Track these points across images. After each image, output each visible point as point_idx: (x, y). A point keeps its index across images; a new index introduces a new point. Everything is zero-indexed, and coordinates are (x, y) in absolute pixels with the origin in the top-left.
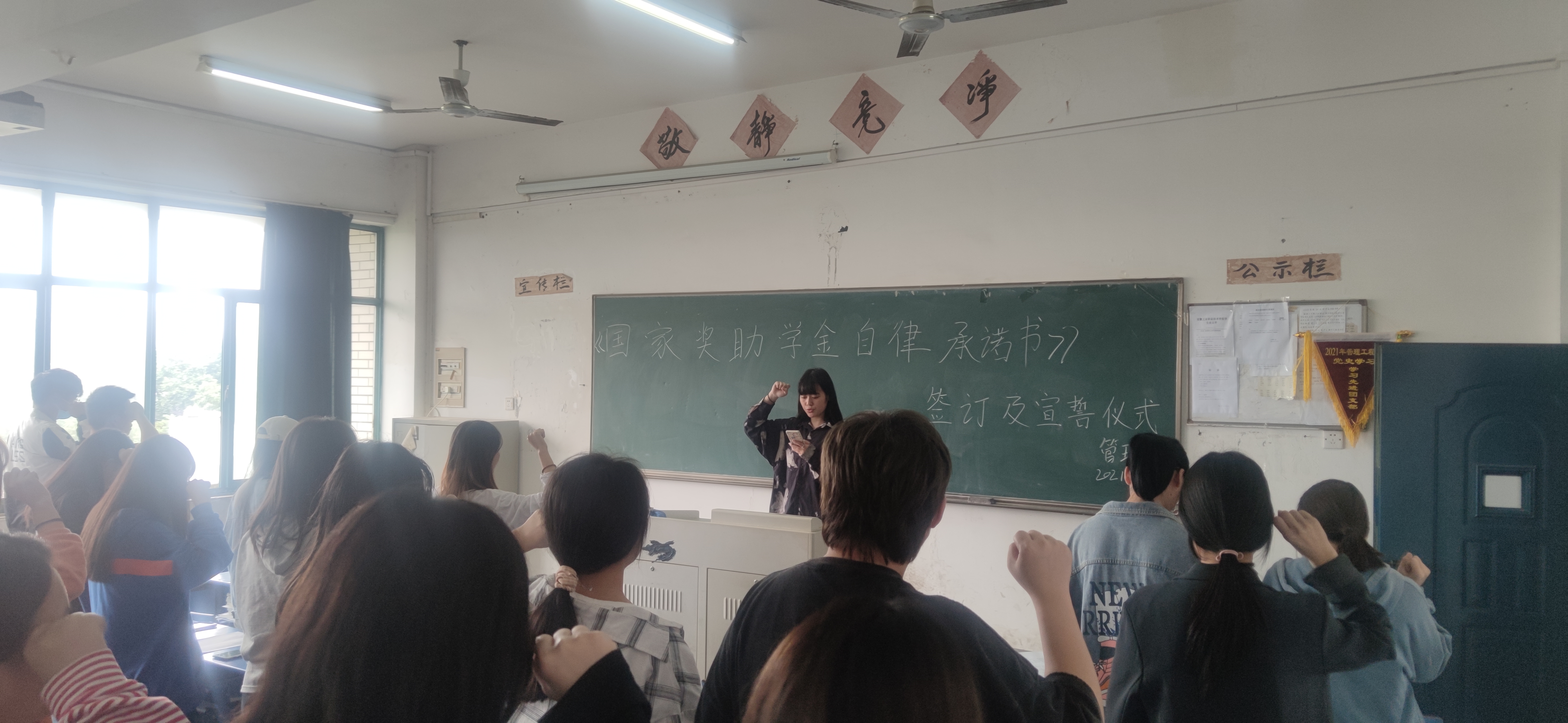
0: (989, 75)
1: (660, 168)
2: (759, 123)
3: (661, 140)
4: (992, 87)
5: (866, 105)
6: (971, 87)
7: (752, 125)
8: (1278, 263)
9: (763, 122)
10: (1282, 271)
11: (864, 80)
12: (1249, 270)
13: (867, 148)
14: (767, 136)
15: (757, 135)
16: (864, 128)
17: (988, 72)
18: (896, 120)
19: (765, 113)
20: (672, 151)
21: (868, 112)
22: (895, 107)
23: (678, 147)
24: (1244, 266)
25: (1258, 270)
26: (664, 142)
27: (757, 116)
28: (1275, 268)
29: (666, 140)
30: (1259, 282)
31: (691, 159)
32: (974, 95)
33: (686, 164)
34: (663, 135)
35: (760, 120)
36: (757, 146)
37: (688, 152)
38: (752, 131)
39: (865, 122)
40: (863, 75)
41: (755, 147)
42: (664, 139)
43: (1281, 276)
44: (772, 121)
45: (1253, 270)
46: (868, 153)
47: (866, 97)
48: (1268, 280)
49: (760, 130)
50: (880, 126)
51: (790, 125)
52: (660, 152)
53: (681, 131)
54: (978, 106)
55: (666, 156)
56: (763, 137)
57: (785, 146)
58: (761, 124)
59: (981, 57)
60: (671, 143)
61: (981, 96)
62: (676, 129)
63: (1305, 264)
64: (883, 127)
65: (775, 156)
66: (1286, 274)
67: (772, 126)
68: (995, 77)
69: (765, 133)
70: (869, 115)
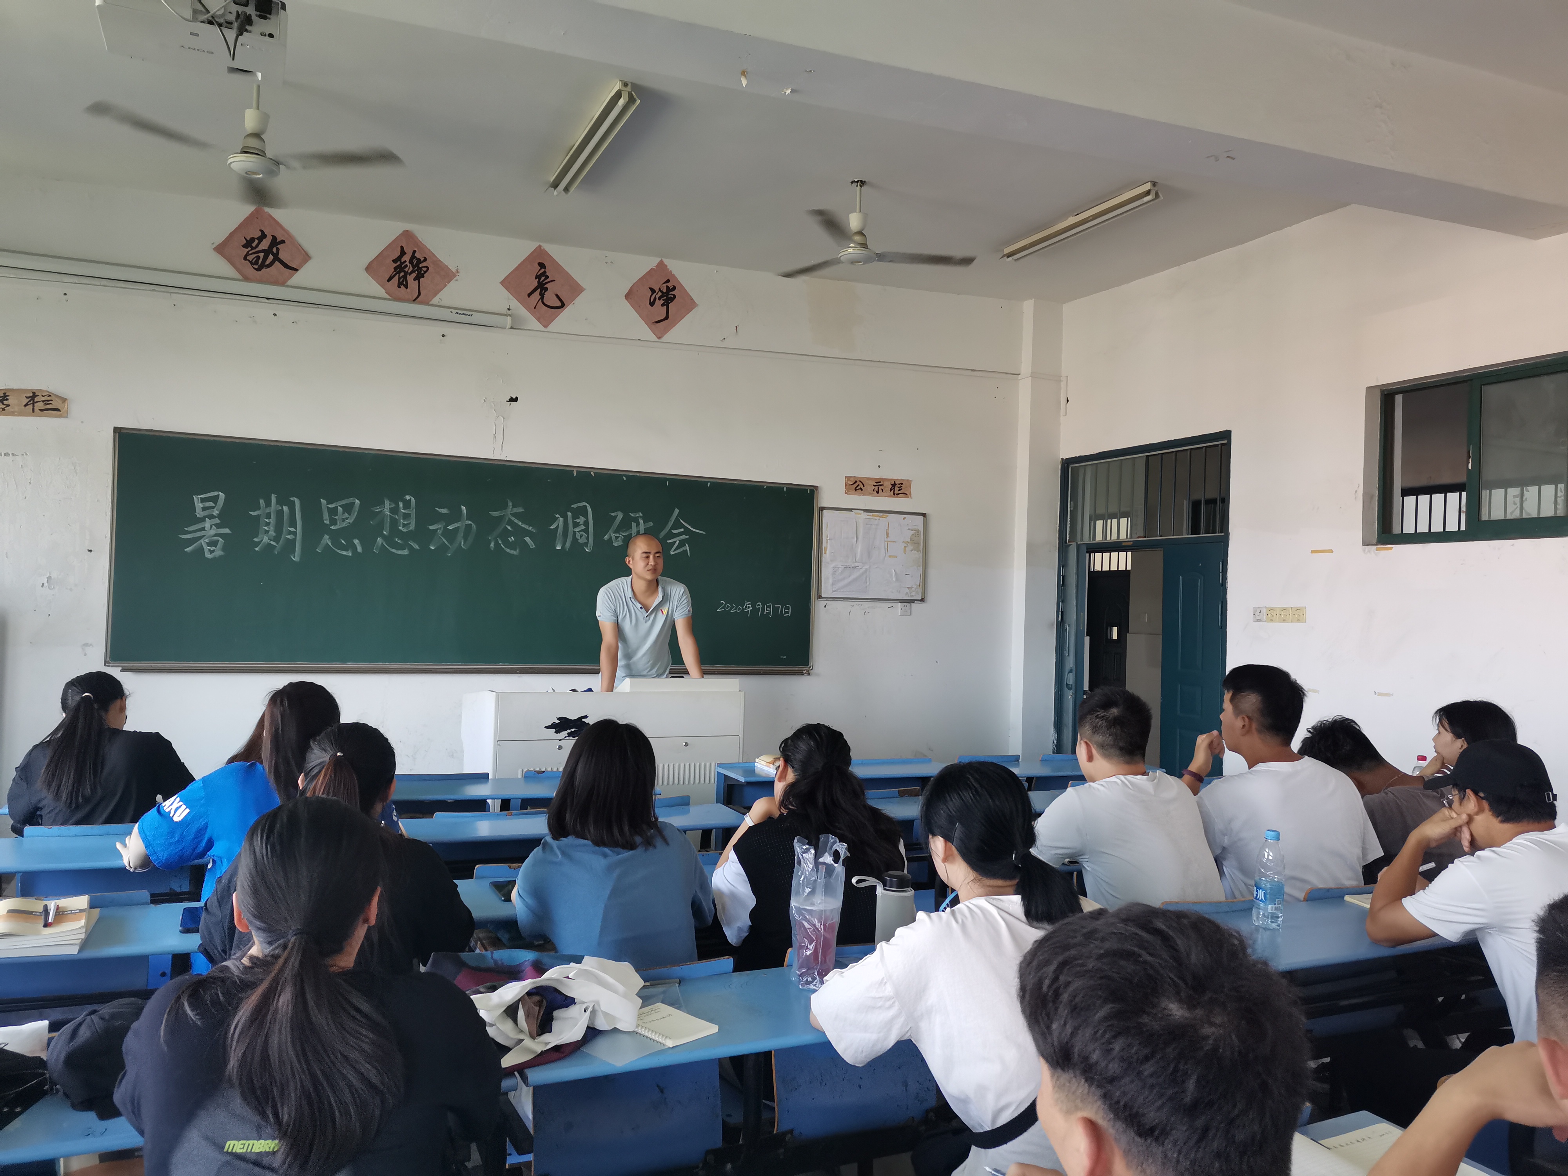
0: (669, 284)
1: (246, 279)
2: (405, 261)
3: (248, 244)
4: (672, 296)
5: (543, 278)
6: (653, 291)
7: (394, 261)
8: (876, 483)
9: (411, 262)
10: (878, 488)
11: (539, 251)
12: (859, 485)
13: (546, 322)
14: (417, 278)
15: (402, 274)
16: (540, 300)
17: (668, 281)
18: (576, 301)
19: (414, 252)
20: (268, 262)
21: (545, 286)
22: (576, 289)
23: (277, 258)
24: (856, 482)
25: (864, 486)
26: (253, 248)
27: (403, 253)
28: (874, 486)
29: (257, 246)
30: (864, 495)
31: (297, 279)
32: (655, 299)
33: (289, 283)
34: (253, 240)
35: (407, 258)
36: (402, 286)
37: (296, 270)
38: (395, 268)
39: (542, 296)
40: (540, 246)
41: (399, 287)
42: (254, 245)
43: (878, 492)
44: (424, 264)
45: (861, 486)
46: (546, 327)
47: (543, 270)
48: (870, 494)
49: (406, 270)
50: (559, 304)
51: (448, 275)
52: (245, 259)
53: (283, 242)
54: (659, 310)
55: (256, 267)
56: (410, 278)
57: (441, 295)
58: (407, 263)
59: (661, 264)
60: (267, 252)
61: (662, 302)
62: (274, 238)
63: (892, 485)
64: (563, 305)
65: (426, 303)
66: (880, 491)
67: (425, 269)
68: (674, 288)
69: (414, 275)
70: (546, 289)
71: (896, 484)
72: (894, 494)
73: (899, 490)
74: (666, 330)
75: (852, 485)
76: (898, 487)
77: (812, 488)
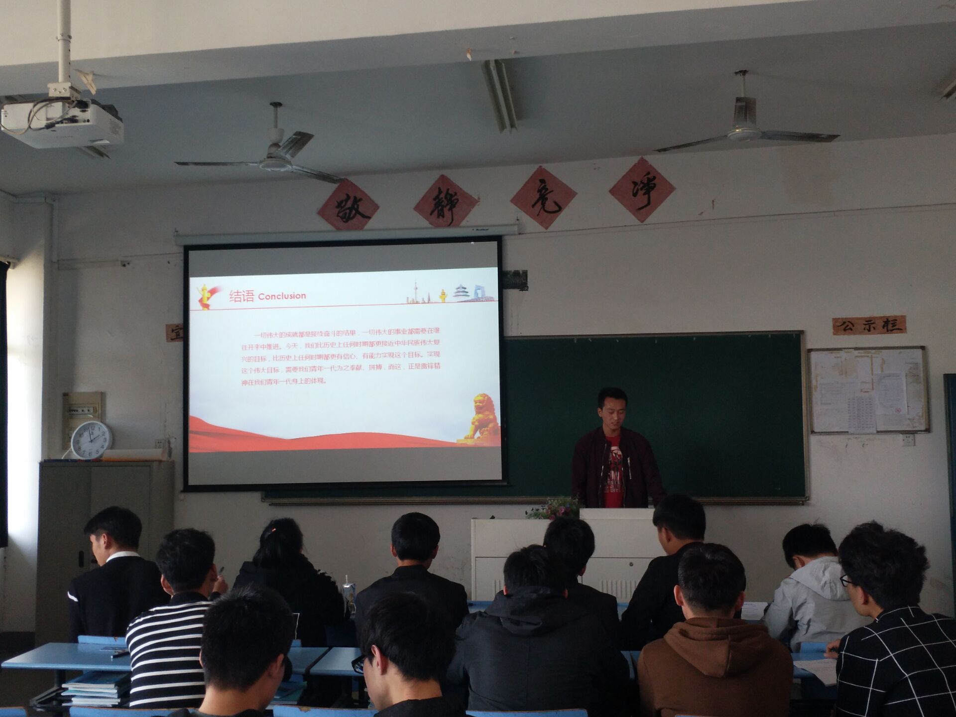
0: (650, 176)
1: (338, 229)
2: (442, 198)
3: (339, 205)
4: (653, 185)
5: (543, 191)
6: (635, 184)
7: (435, 199)
8: (867, 321)
9: (446, 198)
10: (870, 326)
11: (541, 171)
12: (848, 326)
13: (546, 224)
14: (451, 209)
15: (440, 208)
16: (542, 210)
17: (649, 173)
18: (571, 204)
19: (448, 190)
20: (352, 216)
21: (546, 196)
22: (570, 194)
23: (358, 212)
24: (844, 323)
25: (853, 326)
26: (342, 207)
27: (440, 192)
28: (865, 325)
29: (345, 206)
30: (855, 334)
31: (371, 224)
32: (637, 191)
33: (366, 227)
34: (342, 202)
35: (442, 196)
36: (441, 217)
37: (369, 218)
38: (435, 205)
39: (543, 204)
40: (541, 167)
41: (438, 217)
42: (342, 205)
43: (869, 330)
44: (455, 197)
45: (851, 326)
46: (547, 228)
47: (543, 185)
48: (861, 333)
49: (443, 204)
50: (557, 208)
51: (472, 202)
52: (338, 216)
53: (360, 200)
54: (642, 199)
55: (344, 220)
56: (446, 210)
57: (468, 218)
58: (444, 199)
59: (642, 162)
60: (351, 209)
61: (643, 191)
62: (355, 198)
63: (884, 322)
64: (560, 209)
65: (457, 226)
66: (872, 329)
67: (456, 201)
68: (654, 178)
69: (448, 207)
70: (547, 199)
71: (889, 321)
72: (888, 331)
73: (892, 327)
74: (648, 214)
75: (840, 326)
76: (892, 324)
77: (798, 333)
